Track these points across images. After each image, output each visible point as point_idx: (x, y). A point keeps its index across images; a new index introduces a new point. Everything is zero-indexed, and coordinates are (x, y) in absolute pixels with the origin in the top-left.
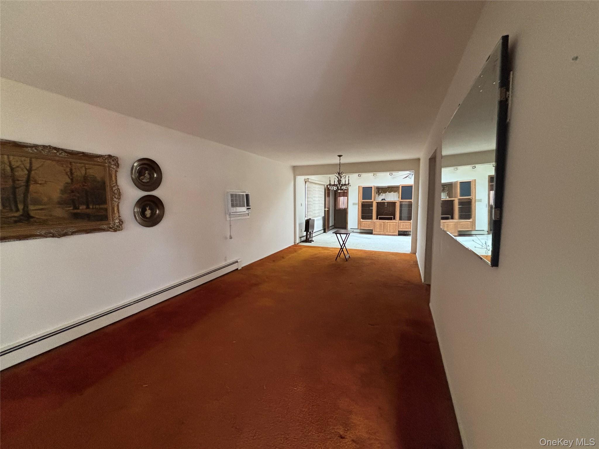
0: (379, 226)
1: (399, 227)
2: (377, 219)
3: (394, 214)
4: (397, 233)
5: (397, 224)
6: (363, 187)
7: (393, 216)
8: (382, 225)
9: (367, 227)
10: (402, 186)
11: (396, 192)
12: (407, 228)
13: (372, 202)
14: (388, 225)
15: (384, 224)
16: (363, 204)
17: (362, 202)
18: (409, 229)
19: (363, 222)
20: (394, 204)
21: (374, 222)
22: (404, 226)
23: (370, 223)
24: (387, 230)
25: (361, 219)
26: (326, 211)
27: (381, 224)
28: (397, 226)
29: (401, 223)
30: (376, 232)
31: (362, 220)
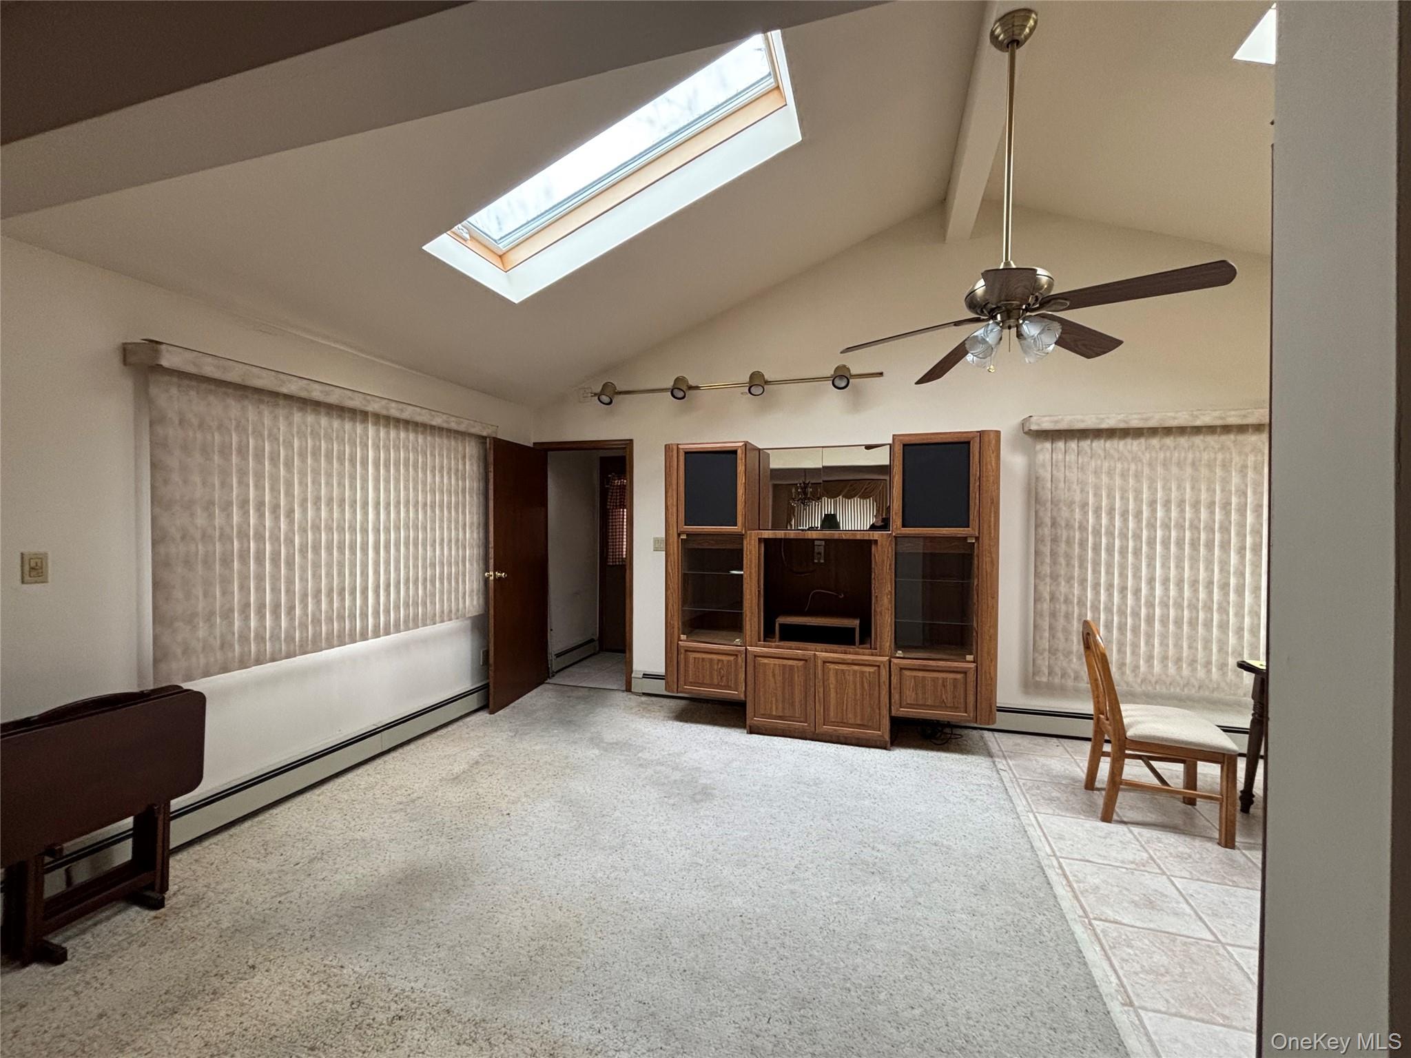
0: (779, 678)
1: (896, 697)
2: (768, 634)
3: (862, 608)
4: (885, 732)
5: (884, 673)
6: (688, 453)
7: (855, 623)
8: (798, 679)
9: (711, 686)
10: (904, 445)
11: (869, 497)
12: (942, 705)
13: (740, 537)
14: (832, 679)
15: (805, 667)
16: (691, 546)
17: (684, 537)
18: (955, 708)
19: (692, 655)
20: (860, 549)
21: (750, 657)
22: (924, 687)
23: (732, 658)
24: (827, 709)
25: (683, 637)
26: (491, 584)
27: (791, 667)
28: (884, 692)
29: (907, 673)
30: (763, 716)
31: (685, 642)
